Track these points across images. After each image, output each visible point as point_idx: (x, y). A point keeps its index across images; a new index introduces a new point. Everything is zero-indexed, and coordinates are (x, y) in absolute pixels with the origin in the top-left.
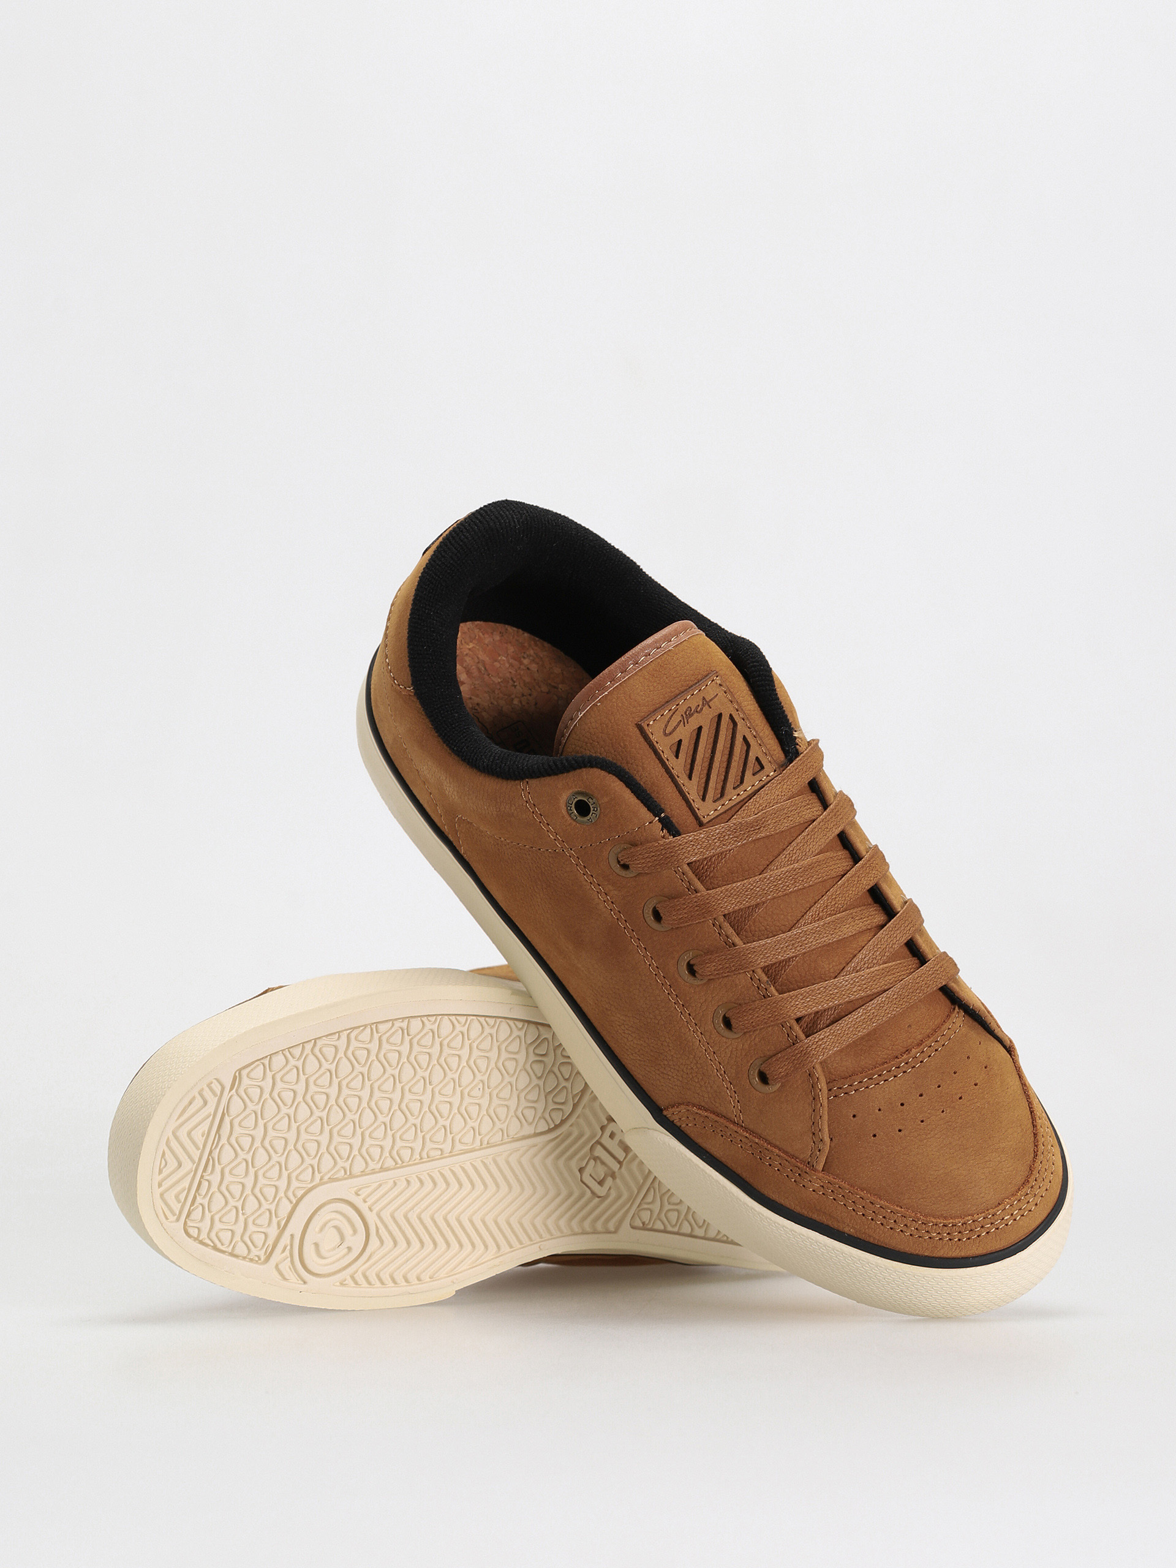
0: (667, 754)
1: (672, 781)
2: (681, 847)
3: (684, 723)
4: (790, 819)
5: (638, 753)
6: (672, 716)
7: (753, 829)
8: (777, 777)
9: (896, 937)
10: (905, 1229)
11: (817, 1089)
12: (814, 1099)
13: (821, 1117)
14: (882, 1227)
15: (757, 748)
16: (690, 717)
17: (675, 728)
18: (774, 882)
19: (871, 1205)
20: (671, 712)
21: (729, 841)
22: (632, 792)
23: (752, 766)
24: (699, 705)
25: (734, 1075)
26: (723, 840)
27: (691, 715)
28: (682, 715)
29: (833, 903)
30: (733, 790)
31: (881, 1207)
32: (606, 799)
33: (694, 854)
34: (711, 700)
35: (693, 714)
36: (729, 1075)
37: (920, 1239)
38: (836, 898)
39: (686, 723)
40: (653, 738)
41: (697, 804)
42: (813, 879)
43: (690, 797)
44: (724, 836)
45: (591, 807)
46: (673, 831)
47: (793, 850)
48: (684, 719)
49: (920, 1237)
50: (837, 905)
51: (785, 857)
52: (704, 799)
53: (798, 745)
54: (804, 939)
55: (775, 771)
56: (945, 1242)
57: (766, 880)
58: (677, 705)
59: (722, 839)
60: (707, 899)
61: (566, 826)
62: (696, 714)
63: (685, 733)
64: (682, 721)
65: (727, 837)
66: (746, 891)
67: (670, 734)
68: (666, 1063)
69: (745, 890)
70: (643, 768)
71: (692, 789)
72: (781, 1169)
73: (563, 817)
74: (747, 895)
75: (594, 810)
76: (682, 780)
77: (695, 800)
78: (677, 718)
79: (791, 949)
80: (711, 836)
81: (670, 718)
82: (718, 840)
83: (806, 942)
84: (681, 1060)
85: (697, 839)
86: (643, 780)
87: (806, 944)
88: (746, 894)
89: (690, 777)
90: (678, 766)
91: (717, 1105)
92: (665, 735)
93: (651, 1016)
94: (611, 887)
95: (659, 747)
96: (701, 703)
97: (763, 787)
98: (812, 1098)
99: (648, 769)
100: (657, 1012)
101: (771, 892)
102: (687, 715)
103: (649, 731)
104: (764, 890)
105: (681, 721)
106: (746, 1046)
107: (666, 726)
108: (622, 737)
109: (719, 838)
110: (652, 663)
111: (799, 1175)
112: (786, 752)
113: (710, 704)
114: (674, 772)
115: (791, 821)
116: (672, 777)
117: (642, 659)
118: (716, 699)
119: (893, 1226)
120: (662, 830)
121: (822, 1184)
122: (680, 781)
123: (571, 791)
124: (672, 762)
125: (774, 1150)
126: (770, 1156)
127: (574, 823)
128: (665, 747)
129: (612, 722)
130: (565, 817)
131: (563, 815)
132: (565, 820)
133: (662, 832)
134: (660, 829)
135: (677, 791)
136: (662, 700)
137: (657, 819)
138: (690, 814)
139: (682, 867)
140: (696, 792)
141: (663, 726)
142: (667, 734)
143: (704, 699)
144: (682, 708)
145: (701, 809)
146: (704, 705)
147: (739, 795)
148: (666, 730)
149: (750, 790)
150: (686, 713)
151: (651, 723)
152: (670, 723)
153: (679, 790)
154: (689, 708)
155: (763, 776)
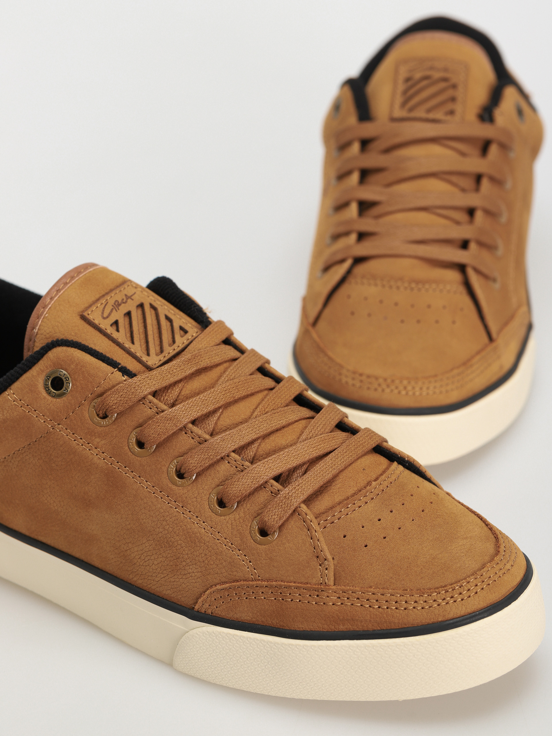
0: (110, 330)
1: (120, 347)
2: (141, 382)
4: (219, 356)
5: (88, 335)
6: (104, 307)
8: (200, 335)
10: (416, 605)
11: (308, 521)
12: (308, 530)
13: (318, 540)
14: (397, 611)
15: (178, 320)
17: (110, 314)
19: (382, 597)
20: (103, 305)
22: (91, 356)
23: (178, 331)
24: (123, 299)
25: (239, 542)
27: (119, 305)
28: (112, 305)
29: (273, 402)
30: (169, 347)
31: (391, 595)
33: (153, 385)
35: (121, 304)
36: (236, 544)
37: (431, 608)
38: (274, 399)
39: (117, 310)
40: (96, 322)
41: (145, 358)
43: (138, 355)
45: (63, 379)
46: (131, 375)
47: (229, 374)
48: (114, 308)
49: (430, 607)
50: (276, 403)
51: (225, 379)
52: (148, 355)
53: (208, 318)
55: (197, 332)
56: (451, 604)
58: (107, 300)
59: (171, 372)
60: (173, 413)
61: (49, 405)
62: (123, 305)
63: (119, 315)
65: (174, 371)
67: (107, 317)
68: (184, 563)
70: (94, 343)
71: (138, 349)
72: (302, 599)
73: (45, 398)
74: (205, 404)
75: (66, 380)
76: (128, 345)
77: (142, 356)
78: (109, 307)
80: (162, 372)
82: (169, 373)
84: (195, 553)
86: (97, 349)
89: (133, 343)
90: (122, 336)
91: (235, 573)
92: (104, 318)
93: (161, 530)
95: (102, 326)
96: (125, 297)
97: (190, 343)
98: (306, 530)
99: (98, 344)
100: (164, 523)
102: (116, 306)
103: (91, 317)
104: (216, 398)
105: (112, 309)
106: (242, 515)
107: (103, 313)
111: (318, 596)
112: (201, 322)
113: (132, 297)
114: (119, 341)
115: (221, 357)
116: (118, 344)
118: (136, 295)
119: (405, 606)
121: (338, 595)
122: (126, 346)
123: (44, 374)
124: (115, 335)
125: (290, 584)
126: (289, 592)
127: (55, 399)
128: (106, 325)
129: (61, 322)
130: (46, 397)
131: (44, 396)
132: (47, 399)
133: (123, 377)
134: (122, 376)
135: (126, 352)
136: (93, 299)
137: (116, 369)
138: (141, 366)
139: (147, 397)
140: (141, 350)
141: (100, 313)
142: (105, 318)
143: (126, 295)
144: (111, 302)
145: (147, 360)
146: (127, 299)
147: (174, 350)
148: (103, 316)
149: (182, 347)
150: (115, 304)
151: (90, 313)
152: (105, 311)
153: (127, 351)
154: (116, 301)
155: (189, 336)
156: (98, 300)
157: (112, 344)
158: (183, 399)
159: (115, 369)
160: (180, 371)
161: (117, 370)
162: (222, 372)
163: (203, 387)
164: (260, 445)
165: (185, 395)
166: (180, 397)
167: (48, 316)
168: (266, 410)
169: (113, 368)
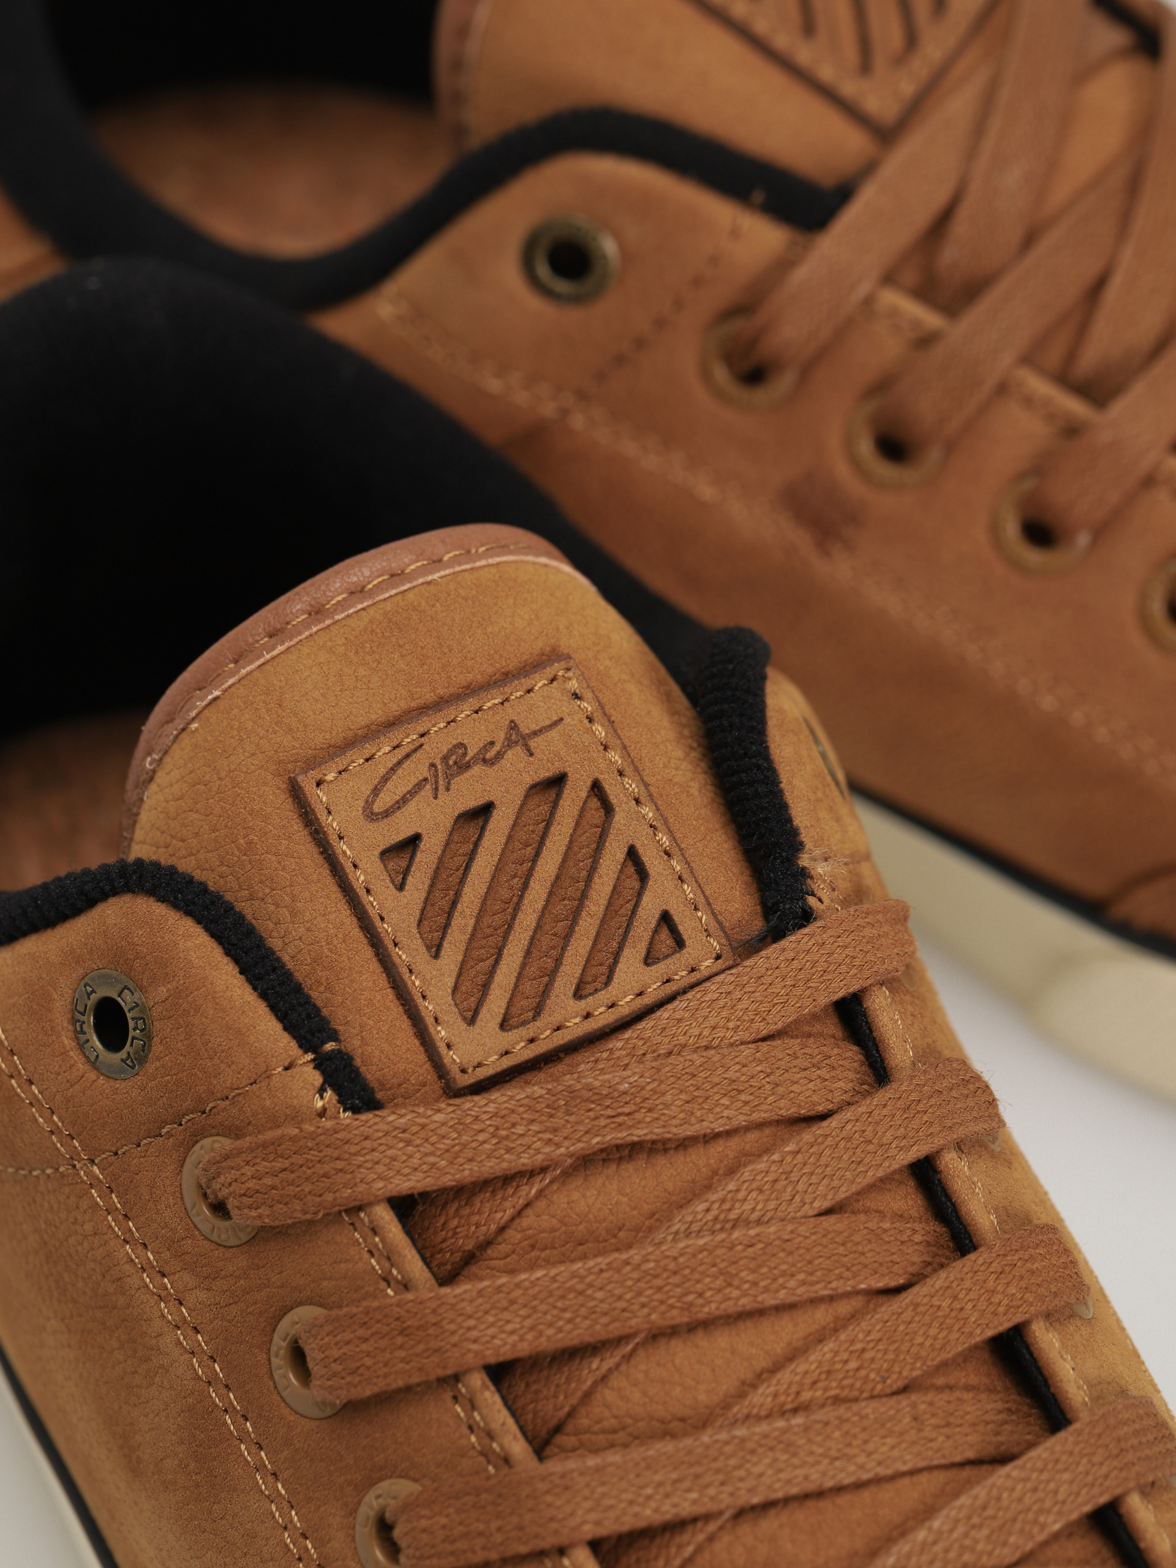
0: (370, 873)
1: (377, 954)
2: (368, 1144)
3: (436, 789)
4: (743, 1097)
5: (284, 869)
6: (399, 763)
7: (620, 1119)
8: (722, 976)
9: (1056, 1492)
15: (670, 884)
16: (459, 774)
17: (404, 801)
18: (656, 1276)
20: (400, 754)
21: (526, 1140)
22: (241, 973)
23: (647, 936)
24: (492, 743)
26: (507, 1137)
27: (463, 767)
28: (433, 765)
29: (853, 1365)
30: (571, 1002)
32: (162, 991)
33: (407, 1171)
34: (536, 733)
35: (468, 766)
38: (863, 1350)
39: (441, 788)
40: (332, 824)
41: (448, 1032)
42: (792, 1283)
43: (428, 1008)
44: (514, 1125)
45: (129, 1015)
46: (356, 1095)
47: (738, 1191)
48: (436, 776)
50: (863, 1373)
51: (708, 1210)
52: (473, 1017)
53: (813, 895)
54: (732, 1462)
55: (718, 957)
57: (628, 1268)
58: (422, 735)
59: (504, 1133)
60: (434, 1311)
61: (73, 1085)
62: (477, 769)
63: (435, 814)
64: (432, 780)
65: (520, 1130)
66: (563, 1297)
67: (387, 813)
69: (559, 1293)
70: (294, 914)
71: (437, 984)
73: (64, 1053)
74: (564, 1310)
75: (135, 1029)
76: (408, 953)
77: (443, 1017)
78: (416, 770)
79: (689, 1490)
80: (469, 1120)
81: (393, 770)
82: (493, 1136)
83: (741, 1473)
85: (423, 1126)
86: (291, 950)
87: (742, 1479)
88: (559, 1304)
89: (434, 951)
90: (400, 913)
92: (371, 816)
94: (188, 1279)
95: (347, 852)
96: (502, 736)
97: (671, 998)
99: (307, 916)
101: (643, 1306)
102: (449, 767)
103: (320, 797)
104: (620, 1298)
105: (426, 780)
107: (376, 791)
108: (245, 820)
109: (497, 1128)
110: (364, 613)
112: (768, 910)
113: (532, 744)
114: (385, 929)
115: (746, 1103)
116: (375, 941)
117: (339, 598)
118: (554, 733)
120: (321, 1091)
122: (401, 956)
124: (382, 900)
127: (92, 1075)
128: (363, 847)
130: (72, 1053)
131: (64, 1048)
132: (72, 1062)
133: (317, 1095)
134: (316, 1090)
135: (389, 982)
136: (376, 714)
137: (310, 1056)
138: (422, 1057)
139: (368, 1210)
140: (450, 991)
141: (367, 790)
142: (377, 814)
143: (513, 726)
144: (438, 745)
145: (455, 1040)
146: (509, 744)
147: (588, 1016)
148: (373, 802)
149: (627, 1005)
150: (445, 758)
151: (330, 777)
152: (390, 785)
153: (394, 981)
154: (461, 745)
155: (676, 967)
156: (391, 724)
157: (356, 933)
158: (518, 1244)
159: (306, 1052)
160: (540, 1135)
161: (308, 1062)
162: (721, 1172)
163: (612, 1222)
164: (711, 1539)
165: (530, 1232)
166: (510, 1233)
167: (197, 729)
168: (806, 1395)
169: (300, 1046)
